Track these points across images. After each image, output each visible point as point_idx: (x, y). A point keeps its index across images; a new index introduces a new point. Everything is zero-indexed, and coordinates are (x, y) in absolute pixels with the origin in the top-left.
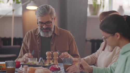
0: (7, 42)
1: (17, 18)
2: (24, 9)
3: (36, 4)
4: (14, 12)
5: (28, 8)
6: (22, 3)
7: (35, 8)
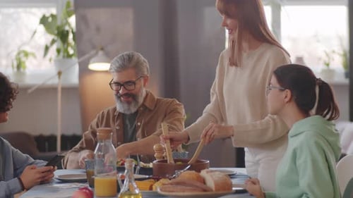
0: (47, 144)
1: (69, 91)
2: (84, 71)
3: (108, 57)
4: (62, 76)
5: (93, 66)
6: (79, 57)
7: (106, 66)
